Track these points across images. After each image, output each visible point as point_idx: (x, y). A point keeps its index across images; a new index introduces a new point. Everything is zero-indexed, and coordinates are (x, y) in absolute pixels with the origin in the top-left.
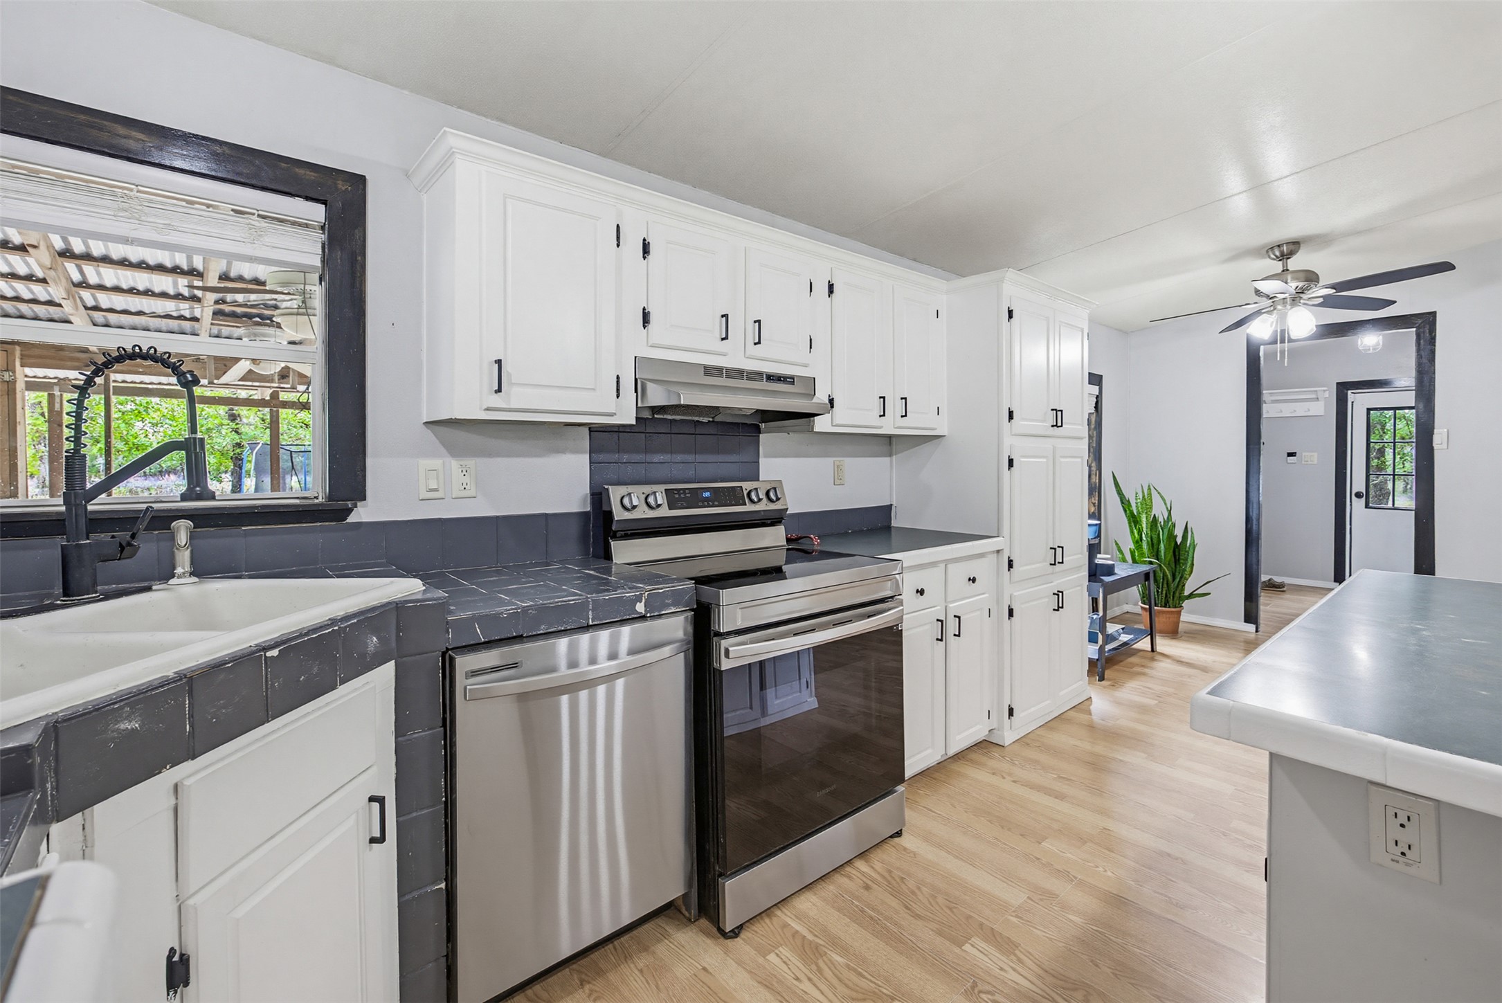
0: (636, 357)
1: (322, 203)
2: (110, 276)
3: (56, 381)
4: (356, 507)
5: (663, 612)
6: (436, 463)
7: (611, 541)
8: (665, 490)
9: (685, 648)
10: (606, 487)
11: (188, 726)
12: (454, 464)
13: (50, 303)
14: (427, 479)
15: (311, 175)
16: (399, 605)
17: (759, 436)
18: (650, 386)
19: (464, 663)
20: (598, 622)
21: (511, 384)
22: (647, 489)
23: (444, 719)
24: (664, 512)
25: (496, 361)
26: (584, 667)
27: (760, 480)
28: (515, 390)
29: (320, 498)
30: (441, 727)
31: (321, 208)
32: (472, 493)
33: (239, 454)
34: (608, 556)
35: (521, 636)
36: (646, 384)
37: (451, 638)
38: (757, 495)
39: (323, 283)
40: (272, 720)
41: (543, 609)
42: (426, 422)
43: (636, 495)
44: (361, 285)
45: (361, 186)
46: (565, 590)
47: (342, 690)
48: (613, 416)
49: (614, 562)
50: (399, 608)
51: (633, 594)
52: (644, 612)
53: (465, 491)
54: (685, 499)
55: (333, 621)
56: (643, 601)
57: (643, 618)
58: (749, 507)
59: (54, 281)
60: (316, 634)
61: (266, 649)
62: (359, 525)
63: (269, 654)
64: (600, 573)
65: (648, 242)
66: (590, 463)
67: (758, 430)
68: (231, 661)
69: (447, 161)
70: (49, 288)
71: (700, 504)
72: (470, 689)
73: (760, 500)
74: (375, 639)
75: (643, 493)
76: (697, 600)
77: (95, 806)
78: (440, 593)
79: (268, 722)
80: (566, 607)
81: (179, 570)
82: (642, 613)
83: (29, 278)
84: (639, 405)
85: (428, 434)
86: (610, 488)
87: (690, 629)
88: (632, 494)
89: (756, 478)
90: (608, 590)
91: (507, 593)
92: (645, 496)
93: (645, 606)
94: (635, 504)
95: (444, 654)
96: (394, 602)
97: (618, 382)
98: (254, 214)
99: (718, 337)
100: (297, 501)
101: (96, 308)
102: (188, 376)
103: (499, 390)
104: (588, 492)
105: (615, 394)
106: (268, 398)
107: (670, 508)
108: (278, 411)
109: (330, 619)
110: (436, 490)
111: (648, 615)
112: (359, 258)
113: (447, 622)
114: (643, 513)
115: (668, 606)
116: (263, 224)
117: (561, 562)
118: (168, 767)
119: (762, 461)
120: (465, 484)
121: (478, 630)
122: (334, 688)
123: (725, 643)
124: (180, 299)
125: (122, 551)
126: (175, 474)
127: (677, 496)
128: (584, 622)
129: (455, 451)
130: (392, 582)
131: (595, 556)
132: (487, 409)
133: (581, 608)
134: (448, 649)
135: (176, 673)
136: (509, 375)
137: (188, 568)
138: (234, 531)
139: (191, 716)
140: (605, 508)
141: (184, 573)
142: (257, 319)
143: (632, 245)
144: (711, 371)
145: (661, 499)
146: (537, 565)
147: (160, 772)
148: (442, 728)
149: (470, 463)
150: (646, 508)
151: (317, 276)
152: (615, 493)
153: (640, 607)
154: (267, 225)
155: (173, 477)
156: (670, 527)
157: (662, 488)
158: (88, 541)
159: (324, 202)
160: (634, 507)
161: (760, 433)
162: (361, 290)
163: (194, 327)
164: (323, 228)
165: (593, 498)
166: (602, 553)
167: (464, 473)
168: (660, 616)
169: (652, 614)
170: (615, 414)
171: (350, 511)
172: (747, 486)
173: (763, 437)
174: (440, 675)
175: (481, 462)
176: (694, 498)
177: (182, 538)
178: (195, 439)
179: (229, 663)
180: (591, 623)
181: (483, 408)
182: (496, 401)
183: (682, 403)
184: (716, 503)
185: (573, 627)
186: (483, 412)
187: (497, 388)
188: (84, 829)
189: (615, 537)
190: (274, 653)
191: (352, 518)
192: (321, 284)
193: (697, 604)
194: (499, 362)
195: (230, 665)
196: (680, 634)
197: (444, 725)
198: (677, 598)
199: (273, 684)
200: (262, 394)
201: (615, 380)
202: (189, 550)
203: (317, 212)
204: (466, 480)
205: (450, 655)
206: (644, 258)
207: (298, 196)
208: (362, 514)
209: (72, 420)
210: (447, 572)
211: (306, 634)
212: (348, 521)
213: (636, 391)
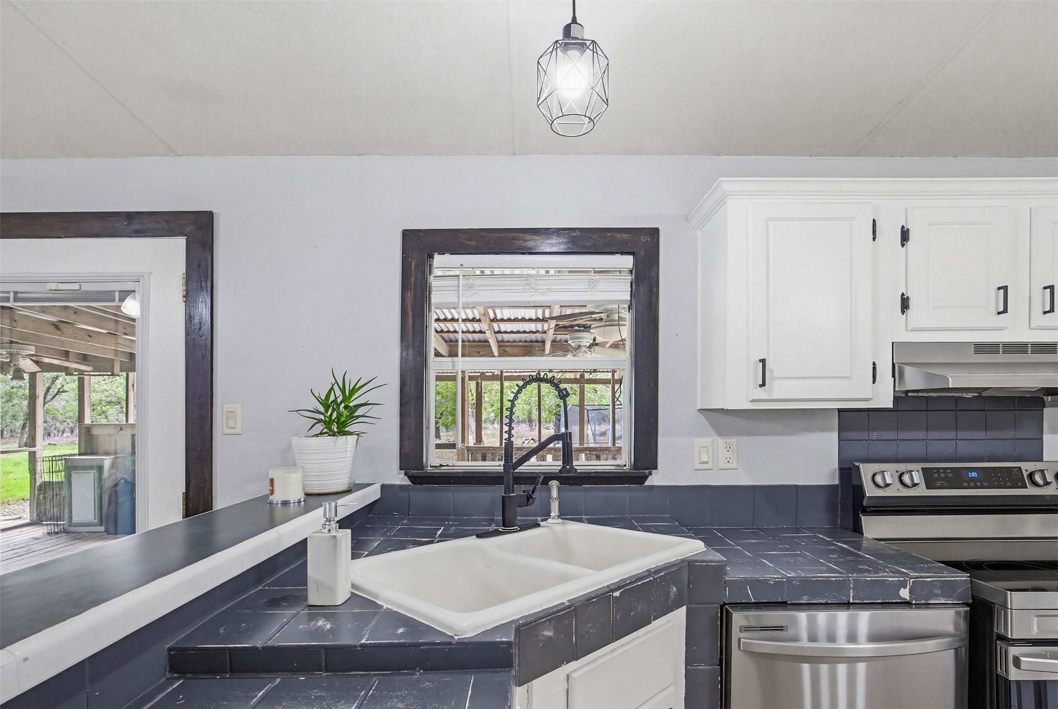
0: (893, 343)
1: (632, 255)
2: (507, 313)
3: (479, 374)
4: (651, 475)
5: (932, 602)
6: (706, 441)
7: (861, 515)
8: (922, 468)
9: (957, 645)
10: (857, 464)
11: (574, 638)
12: (721, 442)
13: (481, 332)
14: (700, 454)
15: (626, 236)
16: (690, 563)
17: (1043, 410)
18: (908, 370)
19: (738, 619)
20: (860, 602)
21: (773, 378)
22: (902, 467)
23: (721, 660)
24: (922, 491)
25: (760, 360)
26: (842, 644)
27: (1044, 460)
28: (777, 383)
29: (627, 465)
30: (718, 665)
31: (630, 258)
32: (734, 466)
33: (558, 412)
34: (858, 529)
35: (786, 602)
36: (903, 368)
37: (727, 595)
38: (1044, 477)
39: (631, 311)
40: (616, 641)
41: (805, 582)
42: (700, 409)
43: (889, 472)
44: (655, 310)
45: (656, 236)
46: (822, 564)
47: (655, 624)
48: (868, 401)
49: (864, 535)
50: (689, 565)
51: (897, 579)
52: (908, 599)
53: (728, 464)
54: (946, 479)
55: (649, 573)
56: (908, 587)
57: (907, 604)
58: (1031, 491)
59: (485, 321)
60: (639, 582)
61: (613, 591)
62: (652, 488)
63: (615, 594)
64: (851, 546)
65: (908, 229)
66: (839, 440)
67: (1043, 405)
68: (596, 597)
69: (722, 201)
70: (481, 325)
71: (965, 484)
72: (744, 642)
73: (1047, 484)
74: (675, 589)
75: (897, 472)
76: (972, 595)
77: (533, 681)
78: (718, 557)
79: (614, 642)
80: (827, 583)
81: (553, 514)
82: (906, 599)
83: (473, 320)
84: (897, 389)
85: (702, 418)
86: (861, 466)
87: (963, 626)
88: (885, 473)
89: (1038, 457)
90: (869, 571)
91: (771, 558)
92: (898, 474)
93: (910, 593)
94: (888, 482)
95: (722, 607)
96: (687, 560)
97: (874, 369)
98: (590, 271)
99: (993, 311)
100: (613, 467)
101: (499, 332)
102: (564, 391)
103: (763, 384)
104: (837, 467)
105: (871, 379)
106: (579, 377)
107: (928, 488)
108: (584, 385)
109: (647, 571)
110: (706, 463)
111: (914, 602)
112: (655, 289)
113: (725, 582)
114: (896, 491)
115: (937, 596)
116: (597, 277)
117: (810, 529)
118: (565, 663)
119: (1046, 437)
120: (728, 458)
121: (749, 592)
122: (650, 623)
123: (1013, 651)
124: (538, 321)
125: (528, 501)
126: (525, 423)
127: (936, 475)
128: (844, 599)
129: (721, 431)
130: (683, 542)
131: (844, 528)
132: (753, 401)
133: (842, 585)
134: (725, 604)
135: (568, 601)
136: (772, 371)
137: (557, 513)
138: (577, 487)
139: (576, 632)
140: (855, 482)
141: (555, 516)
142: (576, 328)
143: (890, 234)
144: (981, 348)
145: (917, 477)
146: (788, 530)
147: (561, 666)
148: (719, 667)
149: (733, 440)
150: (899, 486)
151: (626, 306)
152: (866, 470)
153: (905, 593)
154: (600, 277)
155: (524, 425)
156: (931, 506)
157: (919, 466)
158: (514, 494)
159: (633, 254)
160: (887, 485)
161: (1044, 406)
162: (656, 313)
163: (543, 336)
164: (631, 271)
165: (841, 473)
166: (850, 524)
167: (728, 449)
168: (927, 606)
169: (918, 602)
170: (871, 399)
171: (646, 477)
172: (1027, 467)
173: (1046, 411)
174: (719, 623)
175: (742, 439)
176: (957, 479)
177: (555, 493)
178: (567, 433)
179: (593, 599)
180: (851, 601)
181: (750, 400)
182: (761, 393)
183: (951, 386)
184: (986, 484)
185: (833, 602)
186: (749, 403)
187: (761, 383)
188: (528, 692)
189: (867, 511)
190: (617, 594)
191: (648, 483)
192: (629, 311)
193: (973, 599)
194: (763, 361)
195: (595, 600)
196: (950, 628)
197: (721, 664)
198: (948, 588)
199: (616, 616)
200: (575, 375)
201: (872, 366)
202: (558, 501)
203: (627, 261)
204: (729, 455)
205: (727, 609)
206: (903, 245)
207: (617, 253)
208: (656, 479)
209: (508, 421)
210: (714, 529)
211: (634, 582)
212: (645, 484)
213: (894, 376)
